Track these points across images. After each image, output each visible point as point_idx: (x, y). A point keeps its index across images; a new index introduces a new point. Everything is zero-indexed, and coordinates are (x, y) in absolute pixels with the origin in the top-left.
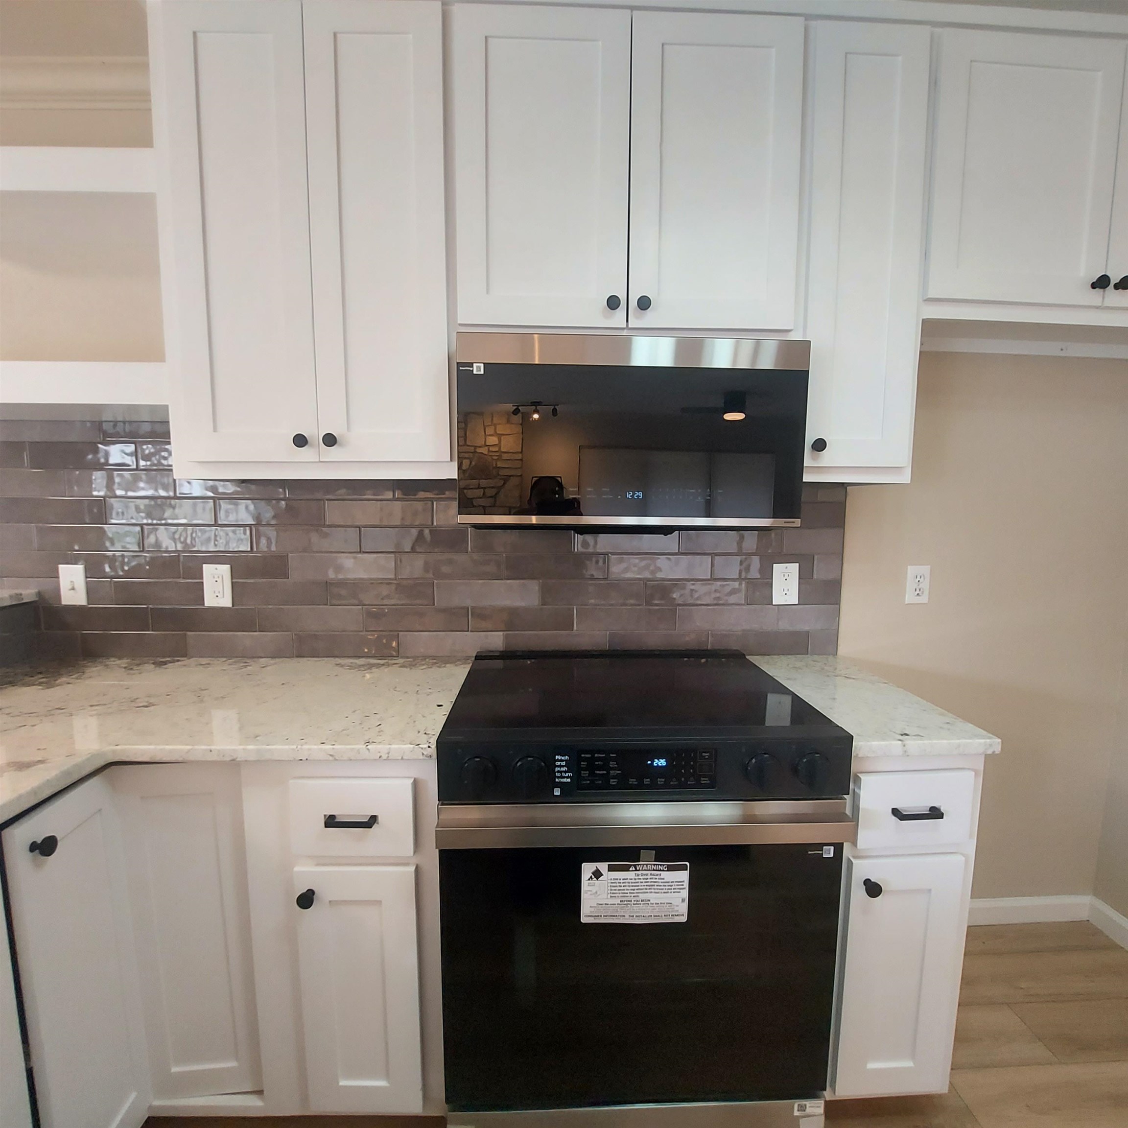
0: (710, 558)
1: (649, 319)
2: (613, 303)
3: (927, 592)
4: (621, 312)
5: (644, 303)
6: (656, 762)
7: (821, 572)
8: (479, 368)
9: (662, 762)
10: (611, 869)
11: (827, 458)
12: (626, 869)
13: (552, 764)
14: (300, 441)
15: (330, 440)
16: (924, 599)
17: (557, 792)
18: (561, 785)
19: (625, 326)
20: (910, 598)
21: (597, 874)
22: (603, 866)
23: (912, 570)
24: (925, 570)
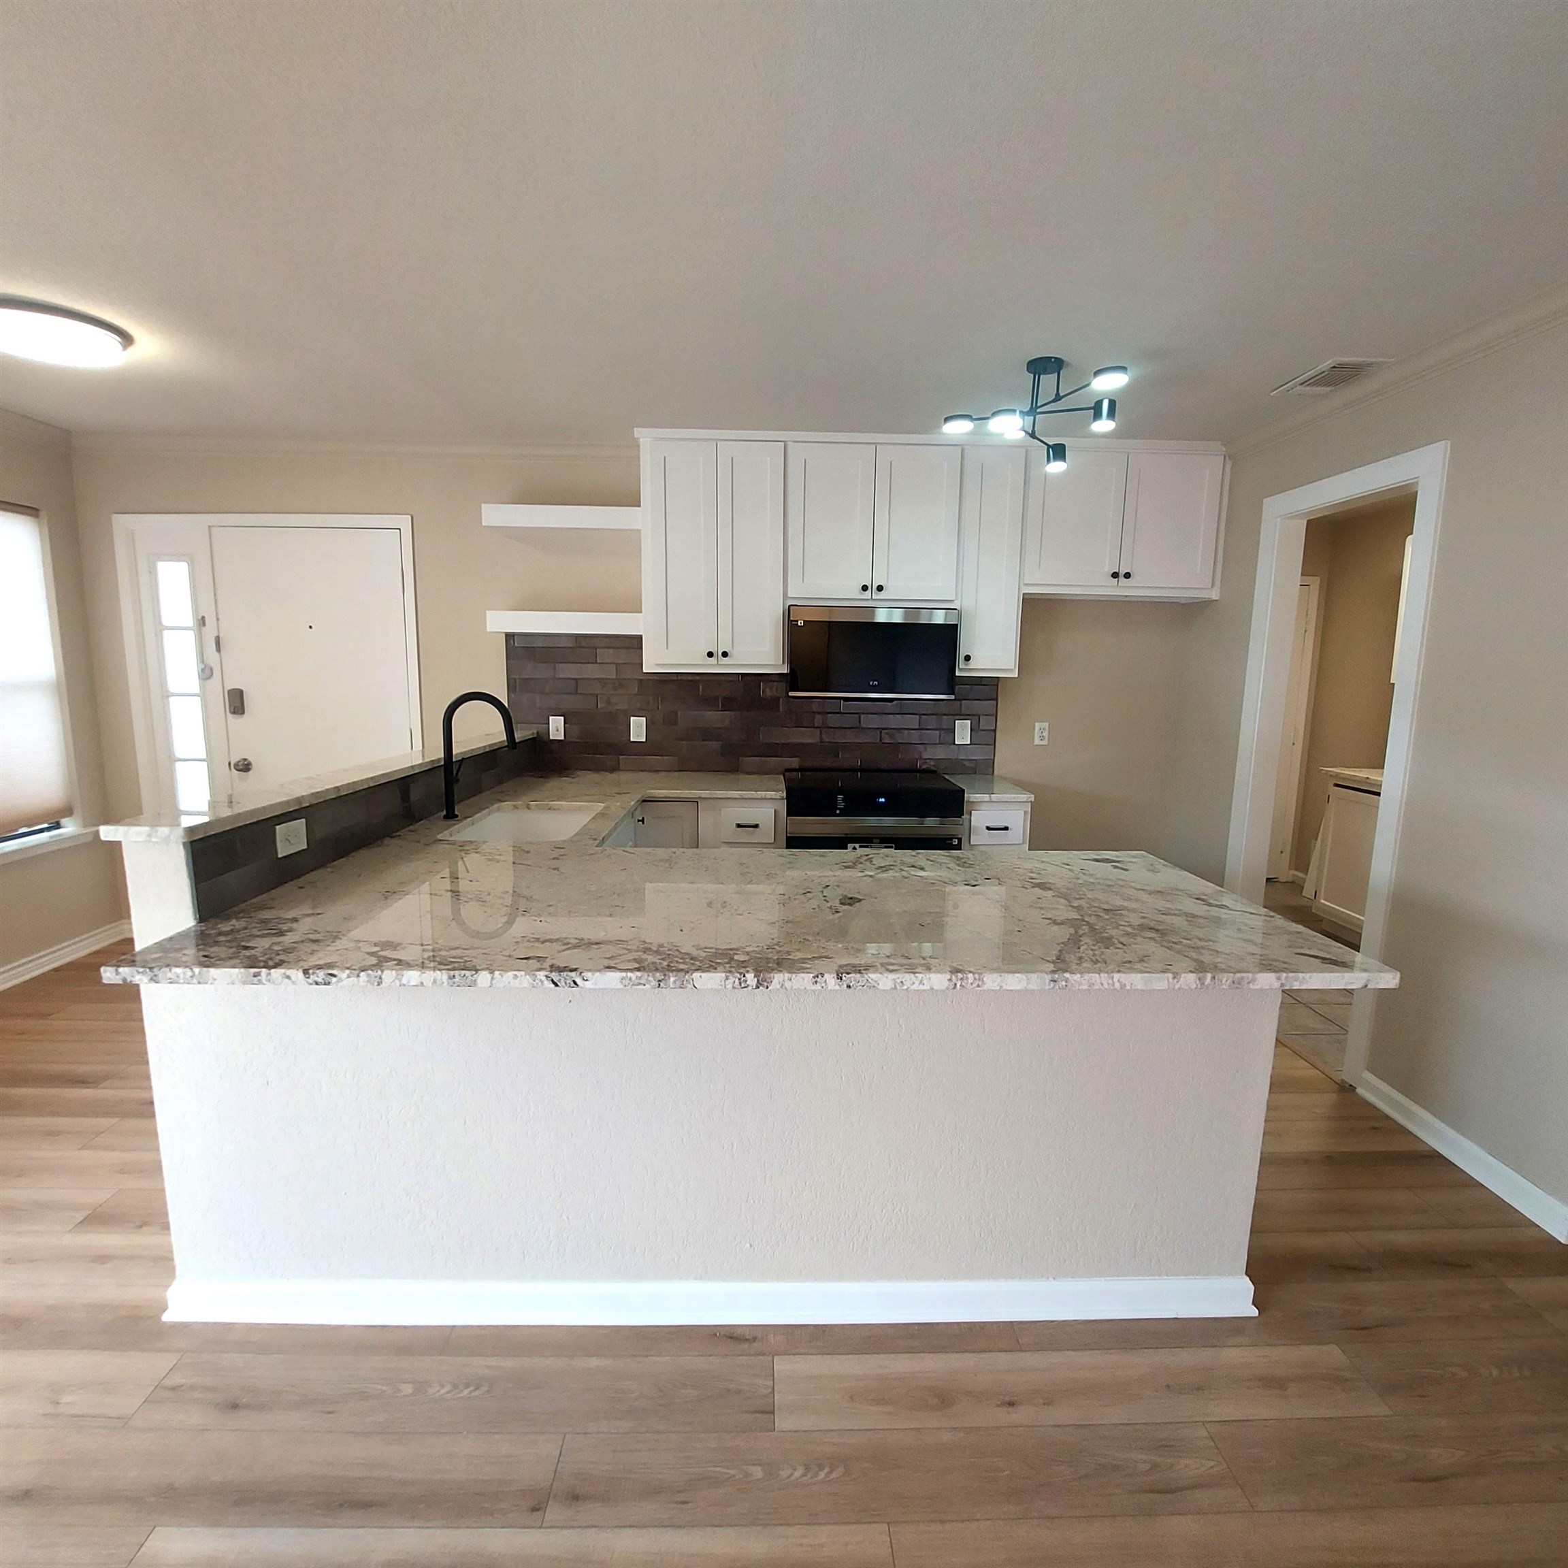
0: (918, 717)
1: (882, 595)
2: (865, 588)
3: (1047, 738)
4: (869, 591)
5: (880, 588)
6: (881, 800)
7: (985, 723)
8: (801, 623)
9: (883, 800)
10: (860, 847)
11: (973, 664)
12: (867, 847)
13: (836, 800)
14: (710, 655)
15: (725, 654)
16: (1045, 742)
17: (838, 812)
18: (839, 809)
19: (870, 597)
20: (1037, 741)
21: (855, 848)
22: (857, 846)
23: (1037, 726)
24: (1046, 725)
